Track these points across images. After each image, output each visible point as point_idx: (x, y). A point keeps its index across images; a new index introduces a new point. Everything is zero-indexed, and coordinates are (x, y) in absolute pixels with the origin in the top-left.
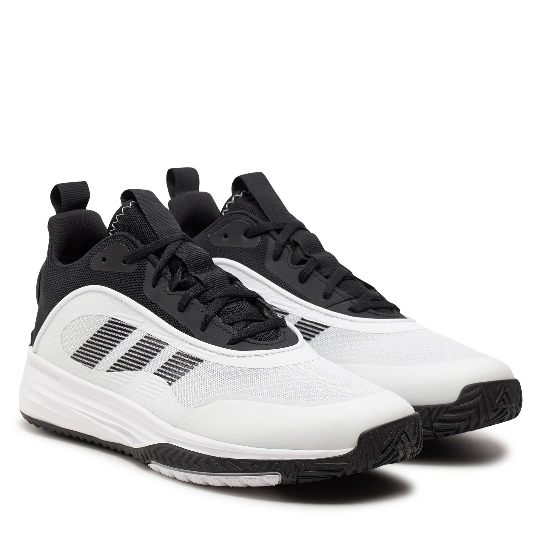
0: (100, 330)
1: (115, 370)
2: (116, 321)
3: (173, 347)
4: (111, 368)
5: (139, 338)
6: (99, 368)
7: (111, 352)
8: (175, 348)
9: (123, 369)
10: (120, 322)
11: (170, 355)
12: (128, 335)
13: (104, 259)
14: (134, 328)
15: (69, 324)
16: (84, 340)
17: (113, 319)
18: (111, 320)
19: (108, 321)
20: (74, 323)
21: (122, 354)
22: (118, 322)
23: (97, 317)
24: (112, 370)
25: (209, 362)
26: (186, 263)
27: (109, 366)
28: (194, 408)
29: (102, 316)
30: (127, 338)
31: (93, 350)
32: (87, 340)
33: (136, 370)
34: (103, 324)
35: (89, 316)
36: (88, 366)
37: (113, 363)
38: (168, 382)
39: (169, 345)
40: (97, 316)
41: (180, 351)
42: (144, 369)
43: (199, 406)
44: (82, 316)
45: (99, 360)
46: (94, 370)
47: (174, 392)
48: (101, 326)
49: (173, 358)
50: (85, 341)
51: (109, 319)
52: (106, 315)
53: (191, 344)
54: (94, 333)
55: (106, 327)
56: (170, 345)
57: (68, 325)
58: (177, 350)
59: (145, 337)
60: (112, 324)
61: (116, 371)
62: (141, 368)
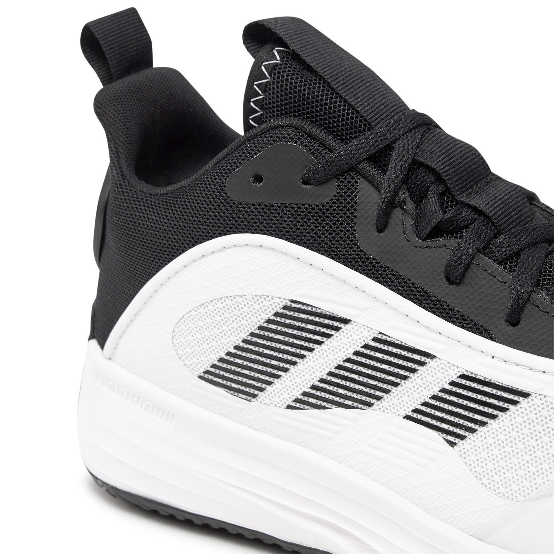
0: (265, 325)
1: (305, 406)
2: (300, 306)
3: (449, 363)
4: (297, 400)
5: (359, 341)
6: (267, 401)
7: (295, 370)
8: (454, 365)
9: (324, 404)
10: (310, 309)
11: (444, 380)
12: (332, 335)
13: (258, 179)
14: (346, 321)
15: (190, 311)
16: (228, 345)
17: (293, 301)
18: (289, 304)
19: (281, 306)
20: (201, 310)
21: (322, 374)
22: (305, 307)
23: (256, 298)
24: (298, 405)
25: (545, 396)
26: (445, 176)
27: (290, 398)
28: (526, 501)
29: (268, 296)
30: (329, 340)
31: (251, 365)
32: (234, 345)
33: (357, 408)
34: (270, 312)
35: (238, 296)
36: (241, 395)
37: (301, 392)
38: (447, 438)
39: (437, 359)
40: (256, 296)
41: (467, 371)
42: (378, 405)
43: (539, 498)
44: (221, 296)
45: (266, 386)
46: (255, 403)
47: (466, 463)
48: (266, 317)
49: (451, 387)
50: (230, 347)
51: (285, 302)
52: (278, 295)
53: (493, 358)
54: (250, 331)
55: (278, 319)
56: (440, 359)
57: (188, 313)
58: (459, 369)
59: (375, 339)
60: (292, 313)
61: (309, 407)
62: (370, 405)
